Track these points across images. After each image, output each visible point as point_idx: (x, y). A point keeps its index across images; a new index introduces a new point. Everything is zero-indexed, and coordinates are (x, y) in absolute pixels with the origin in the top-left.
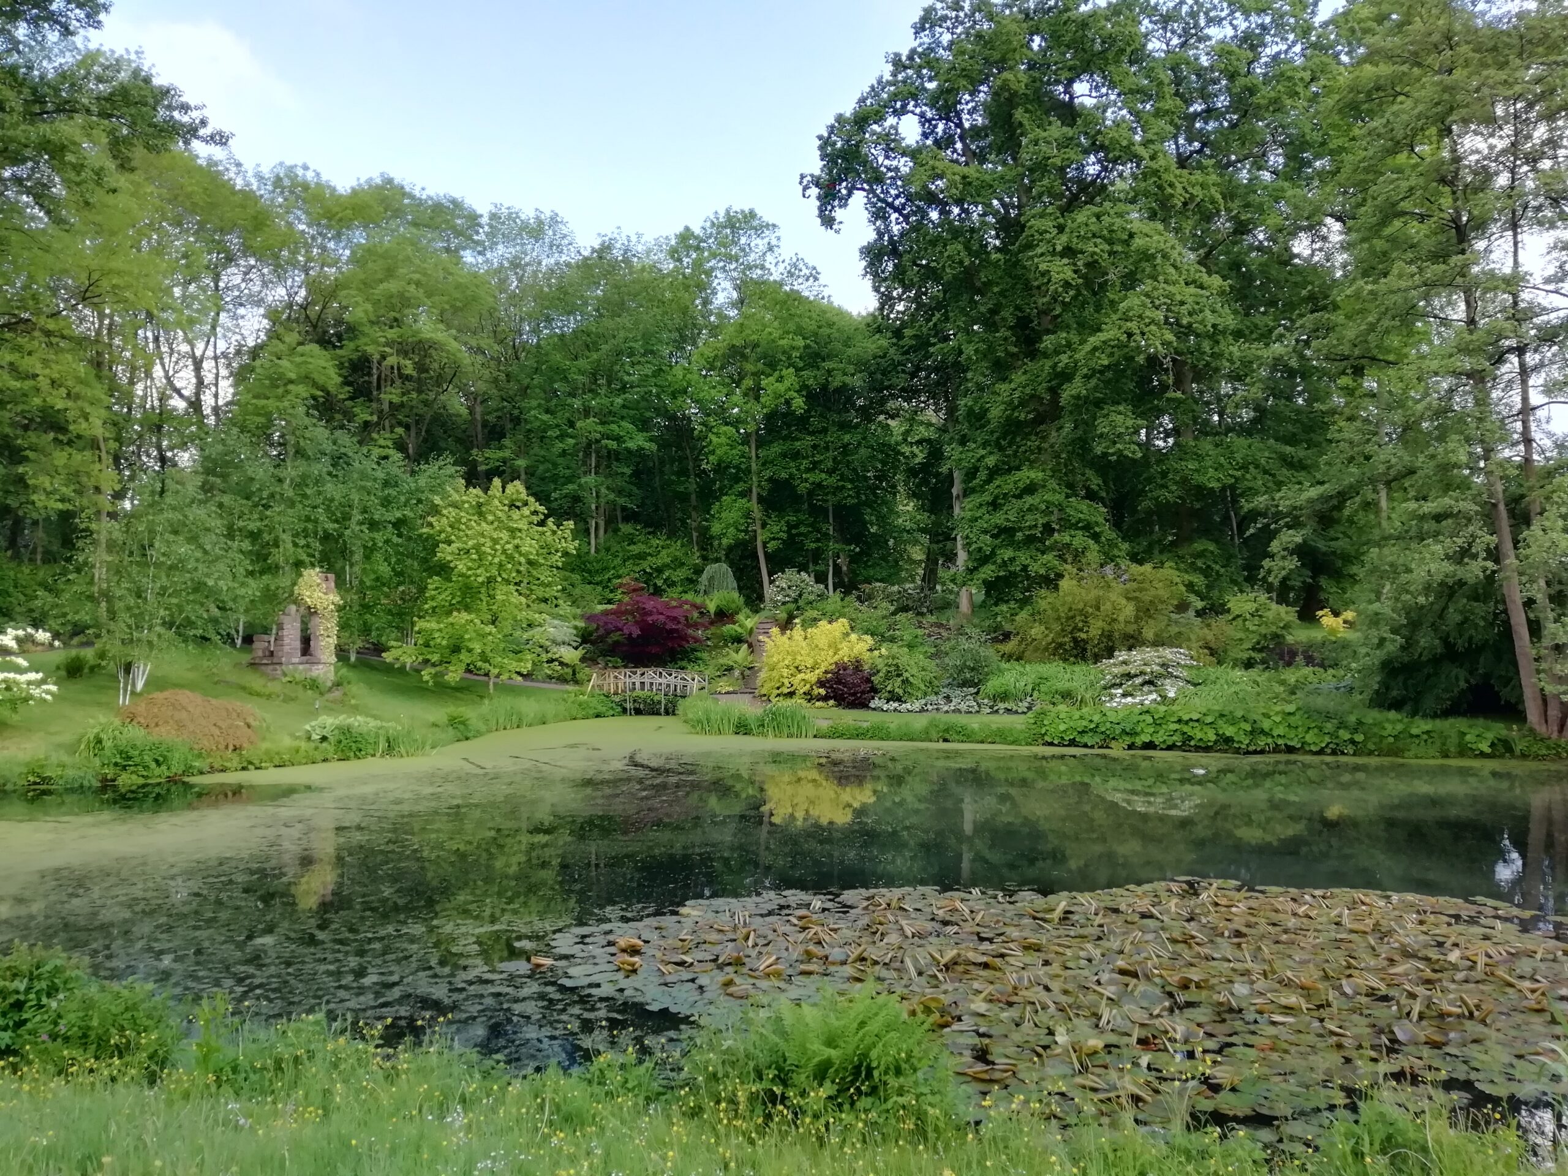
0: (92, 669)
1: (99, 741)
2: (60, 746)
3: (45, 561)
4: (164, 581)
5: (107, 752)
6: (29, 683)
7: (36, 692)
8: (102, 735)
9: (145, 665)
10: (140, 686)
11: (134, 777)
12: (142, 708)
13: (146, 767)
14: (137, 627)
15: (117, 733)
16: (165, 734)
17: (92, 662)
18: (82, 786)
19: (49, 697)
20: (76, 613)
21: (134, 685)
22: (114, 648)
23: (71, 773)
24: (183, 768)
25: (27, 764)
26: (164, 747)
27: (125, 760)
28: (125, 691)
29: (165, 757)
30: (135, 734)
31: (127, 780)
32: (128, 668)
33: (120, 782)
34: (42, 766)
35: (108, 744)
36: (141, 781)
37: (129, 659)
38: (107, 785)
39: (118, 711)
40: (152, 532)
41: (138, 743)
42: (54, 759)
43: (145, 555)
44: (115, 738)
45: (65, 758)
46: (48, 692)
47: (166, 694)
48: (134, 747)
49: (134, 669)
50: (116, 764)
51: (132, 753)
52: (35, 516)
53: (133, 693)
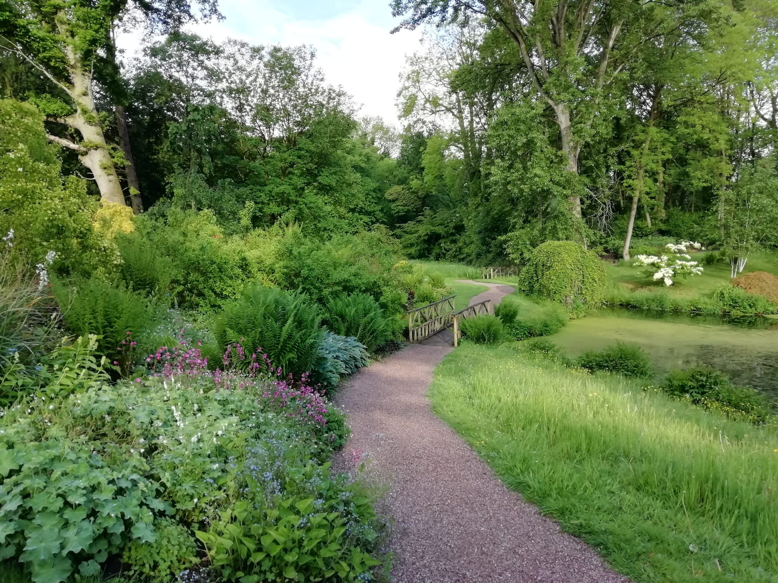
0: (718, 261)
1: (722, 294)
2: (704, 295)
3: (696, 211)
4: (755, 218)
5: (726, 299)
6: (691, 266)
7: (694, 270)
8: (724, 291)
9: (744, 259)
10: (741, 269)
11: (738, 312)
12: (743, 280)
13: (745, 308)
14: (741, 241)
15: (731, 291)
16: (755, 293)
17: (718, 258)
18: (714, 313)
19: (699, 273)
20: (712, 234)
21: (738, 269)
22: (729, 251)
23: (710, 307)
24: (763, 310)
25: (691, 302)
26: (753, 299)
27: (735, 303)
28: (734, 272)
29: (754, 304)
30: (739, 292)
31: (736, 313)
32: (736, 260)
33: (732, 313)
34: (697, 303)
35: (727, 296)
36: (742, 314)
37: (737, 256)
38: (726, 314)
39: (731, 281)
40: (749, 193)
41: (741, 296)
42: (702, 300)
43: (745, 205)
44: (730, 293)
45: (707, 300)
46: (699, 271)
47: (755, 273)
48: (739, 298)
49: (738, 261)
50: (730, 305)
51: (738, 300)
52: (692, 190)
53: (737, 272)
